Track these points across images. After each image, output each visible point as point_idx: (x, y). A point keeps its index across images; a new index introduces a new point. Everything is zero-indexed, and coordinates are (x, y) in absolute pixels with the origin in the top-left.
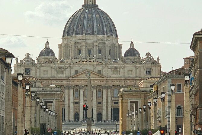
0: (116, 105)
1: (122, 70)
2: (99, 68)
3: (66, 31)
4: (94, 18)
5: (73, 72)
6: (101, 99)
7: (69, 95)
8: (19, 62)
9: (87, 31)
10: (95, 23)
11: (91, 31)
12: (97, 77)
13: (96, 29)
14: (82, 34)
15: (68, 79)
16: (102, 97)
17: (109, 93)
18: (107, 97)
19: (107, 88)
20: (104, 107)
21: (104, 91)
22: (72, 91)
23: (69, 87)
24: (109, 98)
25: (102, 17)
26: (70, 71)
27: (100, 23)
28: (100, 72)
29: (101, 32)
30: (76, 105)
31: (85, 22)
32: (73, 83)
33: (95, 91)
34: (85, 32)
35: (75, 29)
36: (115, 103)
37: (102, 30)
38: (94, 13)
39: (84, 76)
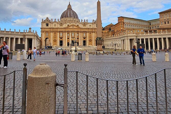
0: (85, 39)
1: (87, 25)
2: (78, 24)
3: (62, 17)
5: (67, 26)
7: (65, 35)
8: (43, 21)
10: (72, 14)
12: (77, 28)
13: (72, 16)
14: (67, 17)
15: (65, 28)
16: (79, 36)
17: (82, 34)
18: (81, 36)
19: (81, 32)
20: (80, 40)
21: (80, 33)
22: (66, 33)
23: (65, 32)
24: (82, 36)
26: (66, 25)
28: (78, 25)
29: (74, 17)
30: (68, 39)
31: (68, 13)
32: (67, 30)
33: (76, 33)
34: (68, 16)
36: (84, 38)
39: (71, 27)
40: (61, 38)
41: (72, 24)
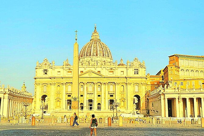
0: (112, 97)
1: (116, 71)
2: (99, 69)
4: (98, 46)
6: (101, 93)
9: (93, 54)
10: (98, 49)
11: (96, 54)
12: (97, 76)
13: (99, 53)
14: (90, 56)
16: (101, 91)
17: (107, 88)
18: (105, 91)
19: (105, 84)
21: (103, 86)
24: (107, 92)
25: (102, 46)
27: (102, 49)
28: (99, 72)
29: (102, 55)
30: (81, 97)
31: (92, 48)
33: (96, 86)
35: (86, 53)
36: (111, 96)
37: (102, 53)
38: (97, 43)
39: (87, 75)
40: (68, 96)
41: (88, 69)
